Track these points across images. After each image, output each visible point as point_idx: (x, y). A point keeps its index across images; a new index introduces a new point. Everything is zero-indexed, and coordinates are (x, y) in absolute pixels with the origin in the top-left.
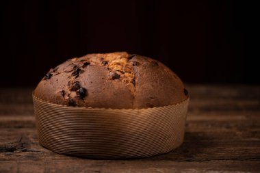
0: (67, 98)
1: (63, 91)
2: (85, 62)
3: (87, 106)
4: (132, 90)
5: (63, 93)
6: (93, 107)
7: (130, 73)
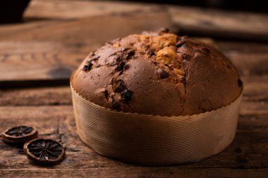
0: (110, 100)
1: (106, 92)
2: (129, 51)
3: (133, 111)
4: (183, 92)
5: (106, 93)
6: (140, 113)
7: (180, 68)
